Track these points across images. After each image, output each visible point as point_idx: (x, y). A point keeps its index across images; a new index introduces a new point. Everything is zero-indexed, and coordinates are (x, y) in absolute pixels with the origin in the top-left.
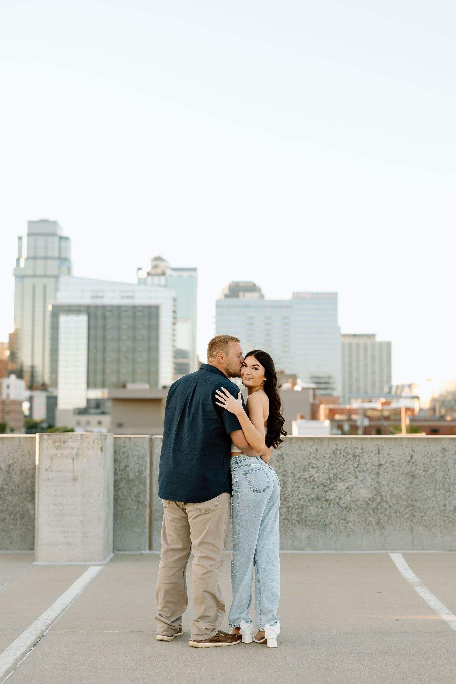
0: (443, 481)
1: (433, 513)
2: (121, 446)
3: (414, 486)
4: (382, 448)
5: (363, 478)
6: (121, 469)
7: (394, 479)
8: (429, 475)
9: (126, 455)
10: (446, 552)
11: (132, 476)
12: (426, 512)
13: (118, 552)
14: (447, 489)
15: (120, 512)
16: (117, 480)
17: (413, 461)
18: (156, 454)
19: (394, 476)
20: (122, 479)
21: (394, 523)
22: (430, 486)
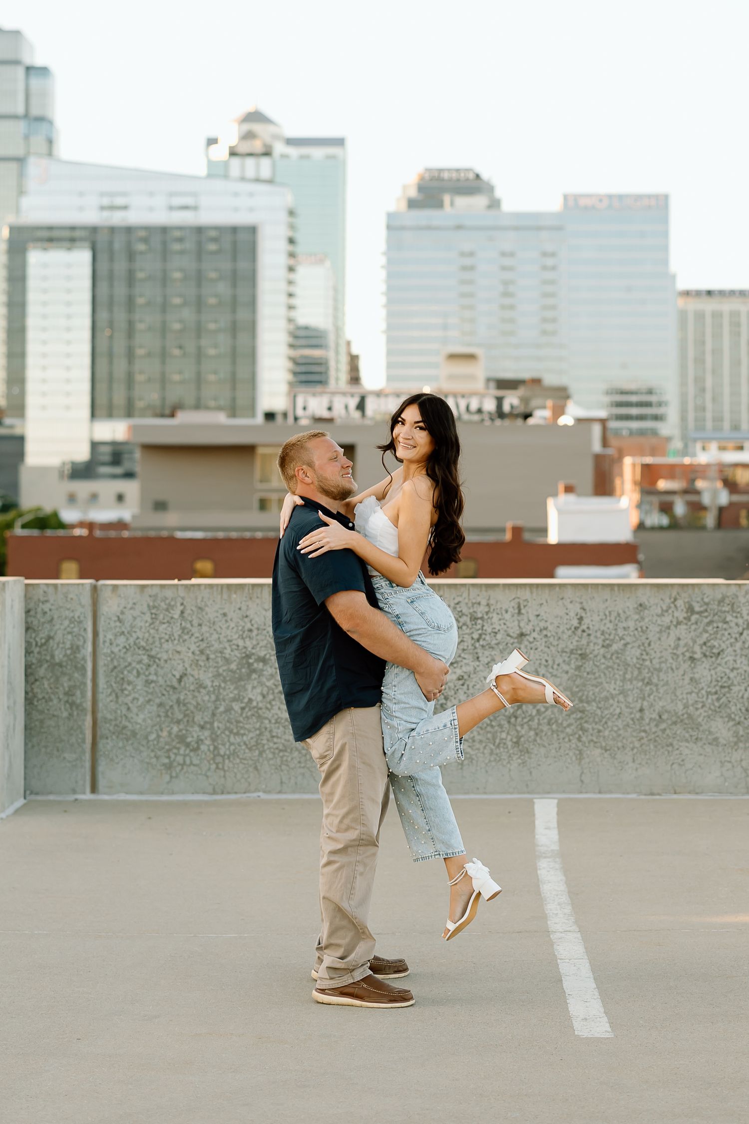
0: (638, 666)
1: (619, 723)
2: (39, 600)
3: (585, 674)
4: (525, 603)
5: (489, 659)
6: (39, 644)
7: (547, 661)
8: (612, 655)
9: (48, 617)
10: (643, 797)
11: (59, 656)
12: (606, 723)
13: (33, 797)
14: (646, 680)
15: (37, 723)
16: (33, 664)
17: (584, 627)
18: (103, 614)
19: (548, 655)
20: (40, 662)
21: (546, 745)
22: (614, 675)
